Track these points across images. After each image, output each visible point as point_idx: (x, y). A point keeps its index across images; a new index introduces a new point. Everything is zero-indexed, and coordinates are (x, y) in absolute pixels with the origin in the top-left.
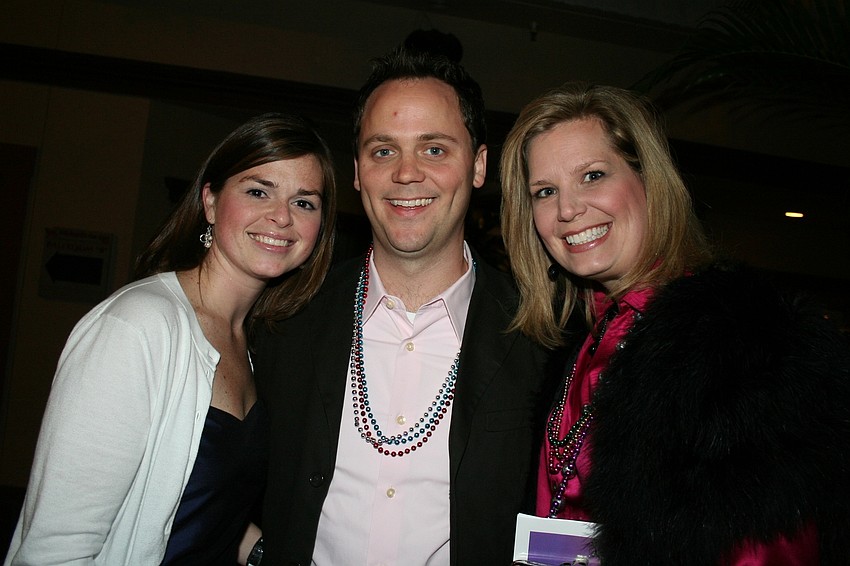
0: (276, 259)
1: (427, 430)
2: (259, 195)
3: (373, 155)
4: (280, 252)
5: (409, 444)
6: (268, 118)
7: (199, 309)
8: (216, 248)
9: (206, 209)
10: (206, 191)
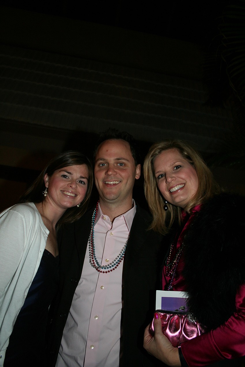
0: (71, 200)
1: (116, 264)
2: (66, 177)
3: (99, 166)
4: (72, 198)
5: (109, 269)
6: (71, 151)
7: (43, 215)
8: (48, 196)
9: (45, 182)
10: (46, 176)
